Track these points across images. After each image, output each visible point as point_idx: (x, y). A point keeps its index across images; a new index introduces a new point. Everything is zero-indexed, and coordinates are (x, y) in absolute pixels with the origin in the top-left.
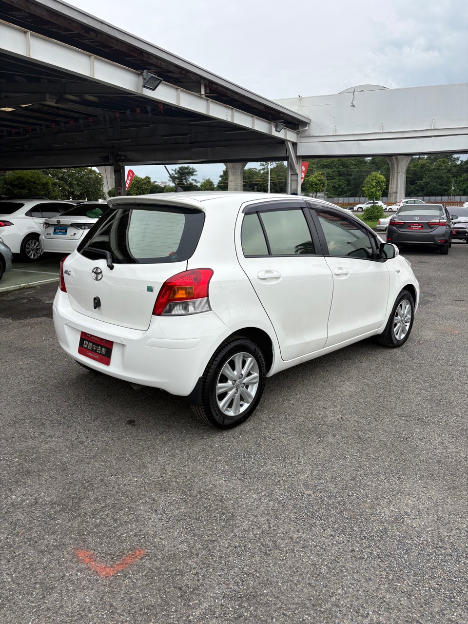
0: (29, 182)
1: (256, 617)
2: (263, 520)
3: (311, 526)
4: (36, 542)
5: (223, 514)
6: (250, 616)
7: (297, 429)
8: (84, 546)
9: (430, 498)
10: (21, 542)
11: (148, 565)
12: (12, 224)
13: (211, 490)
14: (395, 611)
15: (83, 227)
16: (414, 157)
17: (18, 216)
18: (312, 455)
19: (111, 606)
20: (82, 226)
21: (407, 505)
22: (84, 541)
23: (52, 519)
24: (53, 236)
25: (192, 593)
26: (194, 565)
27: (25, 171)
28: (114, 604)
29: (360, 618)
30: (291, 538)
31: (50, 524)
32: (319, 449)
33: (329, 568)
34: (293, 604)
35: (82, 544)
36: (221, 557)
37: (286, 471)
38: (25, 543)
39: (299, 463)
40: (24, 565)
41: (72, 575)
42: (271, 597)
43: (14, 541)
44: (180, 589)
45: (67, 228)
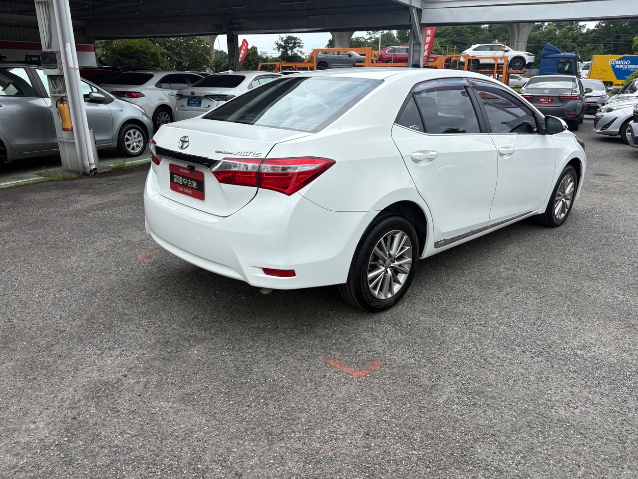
0: (138, 51)
1: (488, 405)
2: (470, 345)
3: (513, 350)
4: (292, 353)
5: (435, 340)
6: (483, 404)
7: (476, 281)
8: (331, 357)
9: (610, 333)
10: (280, 353)
11: (387, 370)
12: (144, 96)
13: (418, 323)
14: (599, 406)
15: (217, 99)
16: (536, 23)
17: (148, 87)
18: (496, 300)
19: (372, 394)
20: (215, 97)
21: (591, 338)
22: (329, 354)
23: (296, 339)
24: (186, 107)
25: (431, 389)
26: (425, 372)
27: (134, 41)
28: (374, 393)
29: (571, 408)
30: (498, 357)
31: (297, 342)
32: (501, 296)
33: (537, 377)
34: (515, 398)
35: (328, 355)
36: (445, 368)
37: (477, 312)
38: (283, 354)
39: (487, 306)
40: (290, 368)
41: (331, 375)
42: (495, 393)
43: (274, 352)
44: (421, 386)
45: (201, 100)
